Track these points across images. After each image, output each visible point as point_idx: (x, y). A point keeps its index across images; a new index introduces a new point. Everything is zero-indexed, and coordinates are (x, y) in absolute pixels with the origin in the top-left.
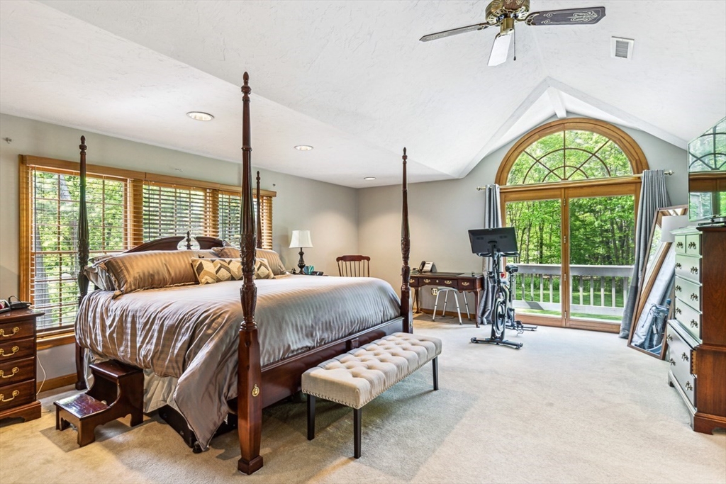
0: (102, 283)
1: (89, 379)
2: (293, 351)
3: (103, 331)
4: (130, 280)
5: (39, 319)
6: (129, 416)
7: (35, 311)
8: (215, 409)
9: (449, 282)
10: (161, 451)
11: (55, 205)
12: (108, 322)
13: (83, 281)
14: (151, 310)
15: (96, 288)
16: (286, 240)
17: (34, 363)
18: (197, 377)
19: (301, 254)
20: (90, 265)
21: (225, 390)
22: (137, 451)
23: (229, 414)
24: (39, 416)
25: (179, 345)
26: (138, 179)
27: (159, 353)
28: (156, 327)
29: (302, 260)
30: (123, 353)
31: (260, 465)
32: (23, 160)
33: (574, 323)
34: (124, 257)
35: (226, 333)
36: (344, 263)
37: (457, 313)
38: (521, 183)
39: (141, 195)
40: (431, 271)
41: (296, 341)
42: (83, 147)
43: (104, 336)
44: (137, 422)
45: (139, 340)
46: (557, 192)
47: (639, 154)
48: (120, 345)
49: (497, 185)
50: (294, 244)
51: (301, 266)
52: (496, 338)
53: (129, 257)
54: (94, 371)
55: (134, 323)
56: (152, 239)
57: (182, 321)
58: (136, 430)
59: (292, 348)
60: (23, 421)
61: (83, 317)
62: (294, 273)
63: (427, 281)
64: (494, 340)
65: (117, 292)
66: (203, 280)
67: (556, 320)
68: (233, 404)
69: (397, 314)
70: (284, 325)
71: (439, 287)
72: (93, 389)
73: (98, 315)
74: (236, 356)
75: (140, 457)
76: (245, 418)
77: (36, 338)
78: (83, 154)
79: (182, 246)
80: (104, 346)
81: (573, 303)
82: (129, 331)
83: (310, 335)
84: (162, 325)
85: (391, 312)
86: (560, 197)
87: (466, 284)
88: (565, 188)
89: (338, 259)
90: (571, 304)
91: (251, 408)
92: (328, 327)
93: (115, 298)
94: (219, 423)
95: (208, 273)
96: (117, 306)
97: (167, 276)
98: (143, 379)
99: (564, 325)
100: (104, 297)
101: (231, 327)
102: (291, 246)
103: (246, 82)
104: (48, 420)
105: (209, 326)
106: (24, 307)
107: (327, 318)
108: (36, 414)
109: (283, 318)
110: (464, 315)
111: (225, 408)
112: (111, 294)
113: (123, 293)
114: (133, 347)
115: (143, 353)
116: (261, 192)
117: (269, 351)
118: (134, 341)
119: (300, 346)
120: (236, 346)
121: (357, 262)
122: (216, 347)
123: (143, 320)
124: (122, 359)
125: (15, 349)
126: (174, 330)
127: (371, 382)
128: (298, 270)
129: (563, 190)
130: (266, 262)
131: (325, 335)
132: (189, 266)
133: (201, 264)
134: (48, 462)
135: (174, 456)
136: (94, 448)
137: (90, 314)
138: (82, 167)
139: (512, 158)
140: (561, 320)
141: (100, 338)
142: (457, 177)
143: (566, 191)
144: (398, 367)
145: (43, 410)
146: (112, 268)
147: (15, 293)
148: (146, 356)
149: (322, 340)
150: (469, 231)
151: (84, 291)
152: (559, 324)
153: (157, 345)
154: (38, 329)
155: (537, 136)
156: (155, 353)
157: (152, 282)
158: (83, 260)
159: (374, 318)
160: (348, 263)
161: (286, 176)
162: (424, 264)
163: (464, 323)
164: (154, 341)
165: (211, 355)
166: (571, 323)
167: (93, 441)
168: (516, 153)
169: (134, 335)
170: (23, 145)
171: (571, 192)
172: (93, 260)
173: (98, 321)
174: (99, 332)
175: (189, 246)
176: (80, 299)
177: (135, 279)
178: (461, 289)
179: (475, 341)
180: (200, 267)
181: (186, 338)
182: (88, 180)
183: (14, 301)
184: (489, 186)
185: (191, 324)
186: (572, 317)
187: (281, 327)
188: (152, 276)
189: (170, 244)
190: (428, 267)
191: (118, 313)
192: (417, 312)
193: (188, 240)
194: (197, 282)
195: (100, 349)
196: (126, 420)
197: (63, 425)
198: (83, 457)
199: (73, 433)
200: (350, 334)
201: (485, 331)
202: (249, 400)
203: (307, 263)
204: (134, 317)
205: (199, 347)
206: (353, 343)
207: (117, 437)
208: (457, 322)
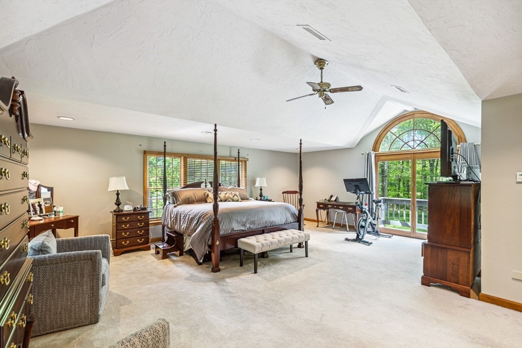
0: (171, 201)
1: (166, 238)
2: (235, 231)
3: (171, 219)
4: (180, 200)
5: (150, 213)
6: (178, 252)
7: (149, 211)
8: (203, 247)
9: (341, 208)
10: (187, 263)
11: (155, 162)
12: (172, 216)
13: (165, 200)
14: (186, 212)
15: (169, 203)
16: (254, 182)
17: (148, 230)
18: (197, 235)
19: (261, 190)
20: (167, 193)
21: (207, 241)
22: (180, 263)
23: (209, 251)
24: (150, 250)
25: (194, 224)
26: (186, 157)
27: (188, 228)
28: (187, 218)
29: (261, 193)
30: (177, 227)
31: (219, 270)
32: (145, 152)
33: (418, 235)
34: (179, 191)
35: (208, 221)
36: (287, 195)
37: (346, 225)
38: (387, 150)
39: (187, 163)
40: (336, 200)
41: (237, 227)
42: (165, 146)
43: (171, 221)
44: (181, 254)
45: (182, 222)
46: (409, 156)
47: (460, 132)
48: (176, 225)
49: (372, 152)
50: (257, 185)
51: (261, 196)
52: (359, 239)
53: (180, 191)
54: (167, 234)
55: (180, 216)
56: (191, 183)
57: (195, 216)
58: (181, 257)
59: (235, 229)
60: (145, 250)
61: (164, 214)
62: (257, 199)
63: (330, 206)
64: (358, 240)
65: (176, 205)
66: (208, 201)
67: (407, 233)
68: (210, 247)
69: (295, 221)
70: (232, 220)
71: (337, 210)
72: (167, 241)
73: (169, 213)
74: (211, 230)
75: (181, 264)
76: (214, 252)
77: (149, 221)
78: (165, 149)
79: (203, 185)
80: (171, 225)
81: (418, 223)
82: (179, 219)
83: (244, 225)
84: (189, 218)
85: (291, 219)
86: (411, 158)
87: (351, 209)
88: (414, 153)
89: (283, 193)
90: (417, 223)
91: (215, 249)
92: (253, 223)
93: (175, 207)
94: (205, 253)
95: (211, 198)
96: (175, 210)
97: (194, 199)
98: (183, 238)
99: (412, 236)
100: (172, 206)
101: (210, 219)
102: (256, 186)
103: (216, 128)
104: (153, 251)
105: (203, 218)
106: (145, 209)
107: (253, 219)
108: (148, 249)
109: (232, 217)
110: (350, 227)
111: (207, 248)
112: (174, 205)
113: (178, 205)
114: (180, 225)
115: (183, 227)
116: (240, 159)
117: (224, 229)
118: (180, 223)
119: (238, 229)
120: (211, 226)
121: (294, 195)
122: (204, 226)
123: (183, 215)
124: (176, 230)
125: (143, 224)
126: (192, 219)
127: (262, 245)
128: (259, 198)
129: (412, 155)
130: (237, 193)
131: (251, 226)
132: (203, 195)
133: (208, 194)
134: (153, 262)
135: (191, 265)
136: (167, 260)
137: (167, 213)
138: (165, 154)
139: (383, 135)
140: (410, 233)
141: (169, 222)
142: (350, 147)
143: (414, 155)
144: (279, 241)
145: (151, 248)
146: (174, 195)
147: (142, 204)
148: (183, 229)
149: (250, 228)
150: (344, 180)
151: (165, 204)
152: (409, 235)
153: (187, 224)
154: (150, 218)
155: (397, 122)
156: (186, 227)
157: (189, 201)
158: (165, 191)
159: (280, 222)
160: (289, 195)
161: (254, 150)
162: (331, 196)
163: (350, 231)
164: (186, 223)
165: (203, 228)
166: (416, 235)
167: (166, 258)
168: (385, 132)
169: (180, 221)
170: (145, 147)
171: (417, 156)
172: (168, 192)
173: (169, 215)
174: (169, 220)
175: (206, 186)
176: (164, 207)
177: (182, 200)
178: (348, 212)
179: (347, 239)
180: (208, 195)
181: (196, 222)
182: (167, 158)
183: (142, 207)
184: (367, 152)
185: (198, 217)
186: (417, 232)
187: (230, 221)
188: (189, 198)
189: (198, 185)
190: (333, 199)
191: (176, 213)
192: (328, 224)
193: (206, 183)
194: (206, 202)
195: (169, 226)
196: (178, 253)
197: (158, 253)
198: (163, 262)
199: (160, 255)
200: (265, 227)
201: (353, 235)
202: (215, 245)
203: (264, 194)
204: (180, 214)
205: (199, 225)
206: (265, 231)
207: (174, 258)
208: (346, 230)
